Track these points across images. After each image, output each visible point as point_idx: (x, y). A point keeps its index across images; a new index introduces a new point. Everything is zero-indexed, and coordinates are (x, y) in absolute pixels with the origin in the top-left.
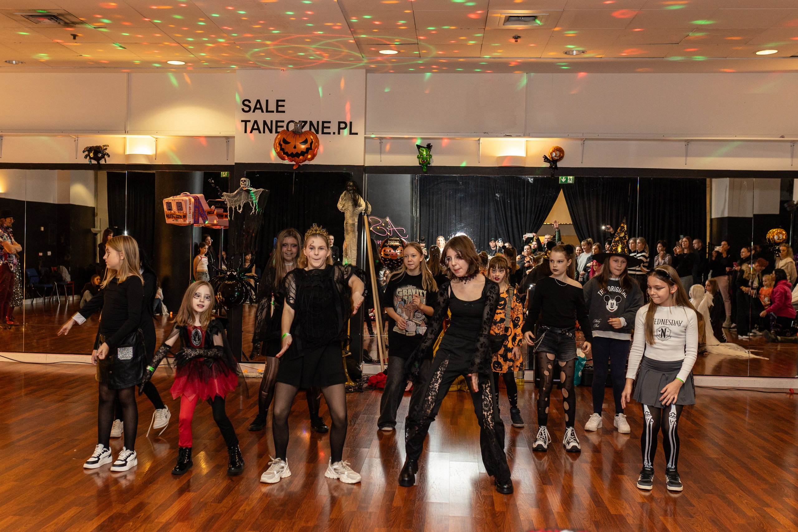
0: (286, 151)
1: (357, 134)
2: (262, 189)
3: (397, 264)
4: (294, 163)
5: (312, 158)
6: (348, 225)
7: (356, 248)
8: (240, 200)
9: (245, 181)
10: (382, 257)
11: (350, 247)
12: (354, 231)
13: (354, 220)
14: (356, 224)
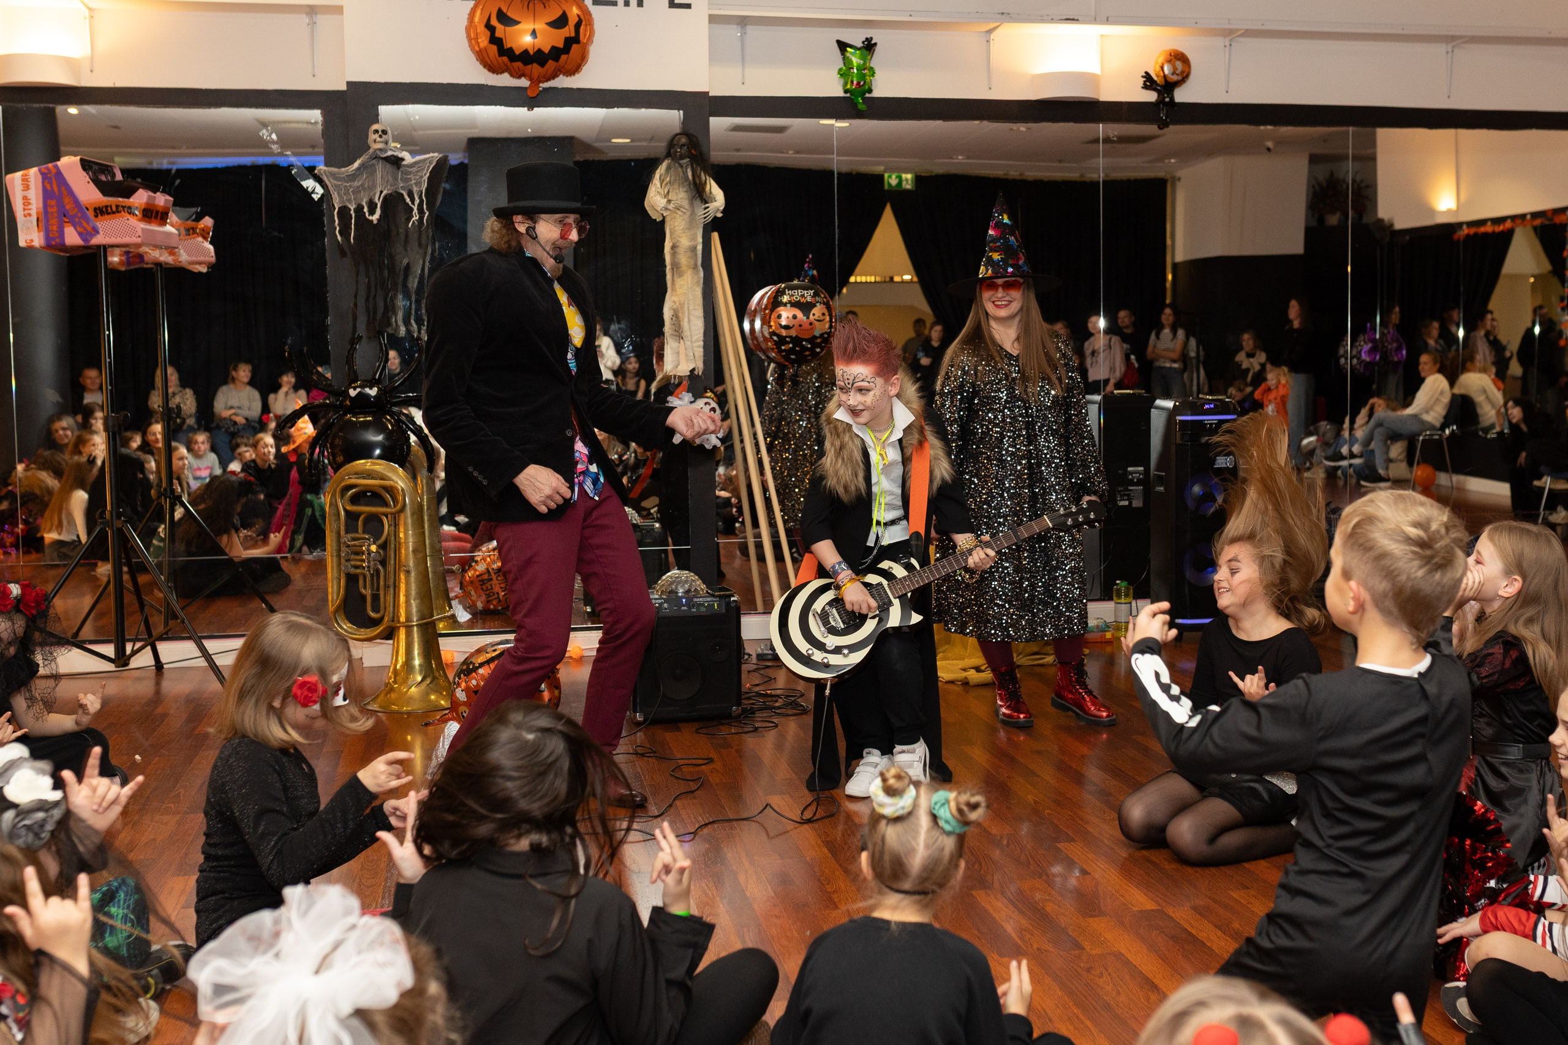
0: (508, 44)
1: (688, 6)
2: (436, 154)
3: (812, 349)
4: (524, 82)
5: (574, 70)
6: (681, 250)
7: (699, 312)
8: (372, 187)
9: (384, 132)
10: (773, 333)
11: (686, 309)
12: (695, 267)
13: (694, 238)
14: (700, 247)
